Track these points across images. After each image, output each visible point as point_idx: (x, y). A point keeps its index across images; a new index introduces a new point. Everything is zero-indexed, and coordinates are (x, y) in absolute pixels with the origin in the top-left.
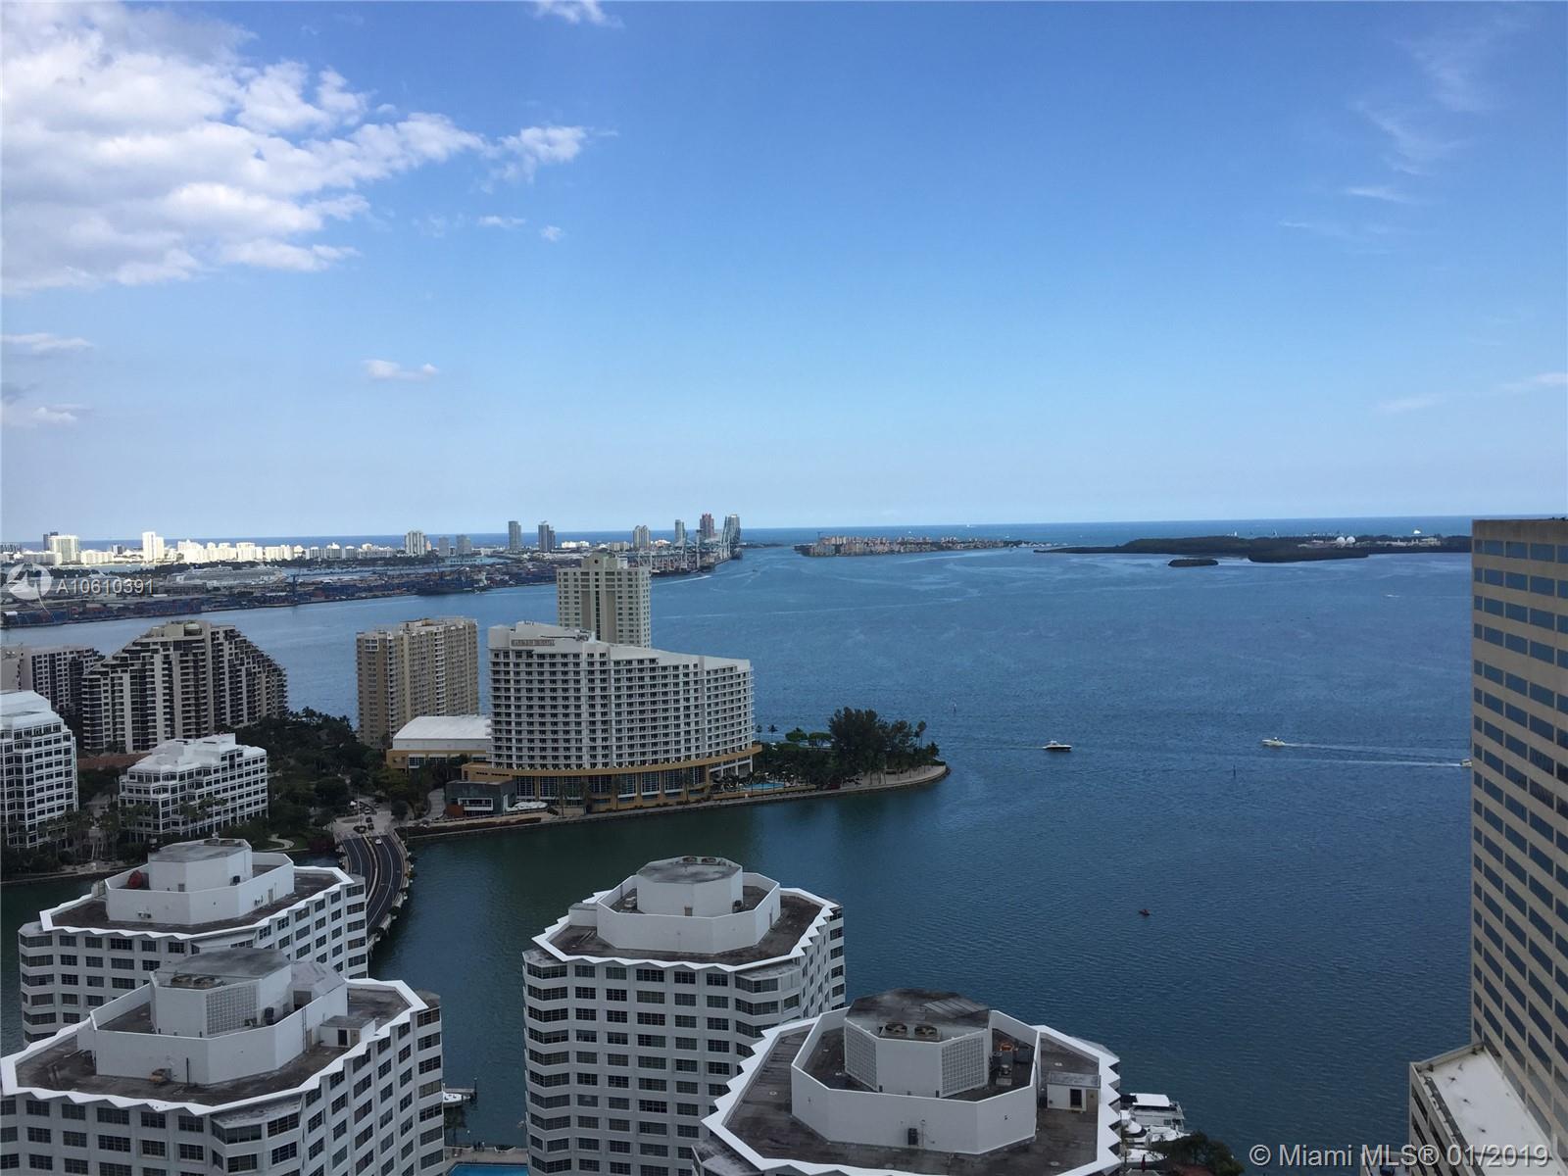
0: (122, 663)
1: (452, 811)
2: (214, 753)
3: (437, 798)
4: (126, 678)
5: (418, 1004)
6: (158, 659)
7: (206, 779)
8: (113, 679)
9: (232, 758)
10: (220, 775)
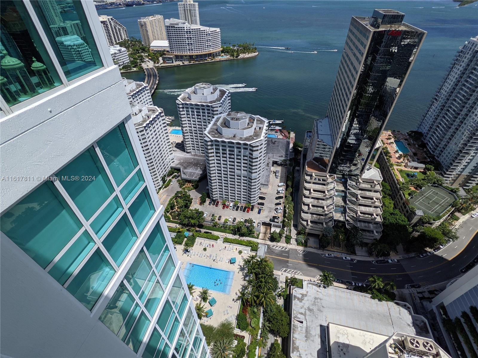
1: (164, 62)
2: (116, 50)
3: (161, 59)
5: (160, 111)
7: (116, 55)
9: (120, 51)
10: (118, 54)
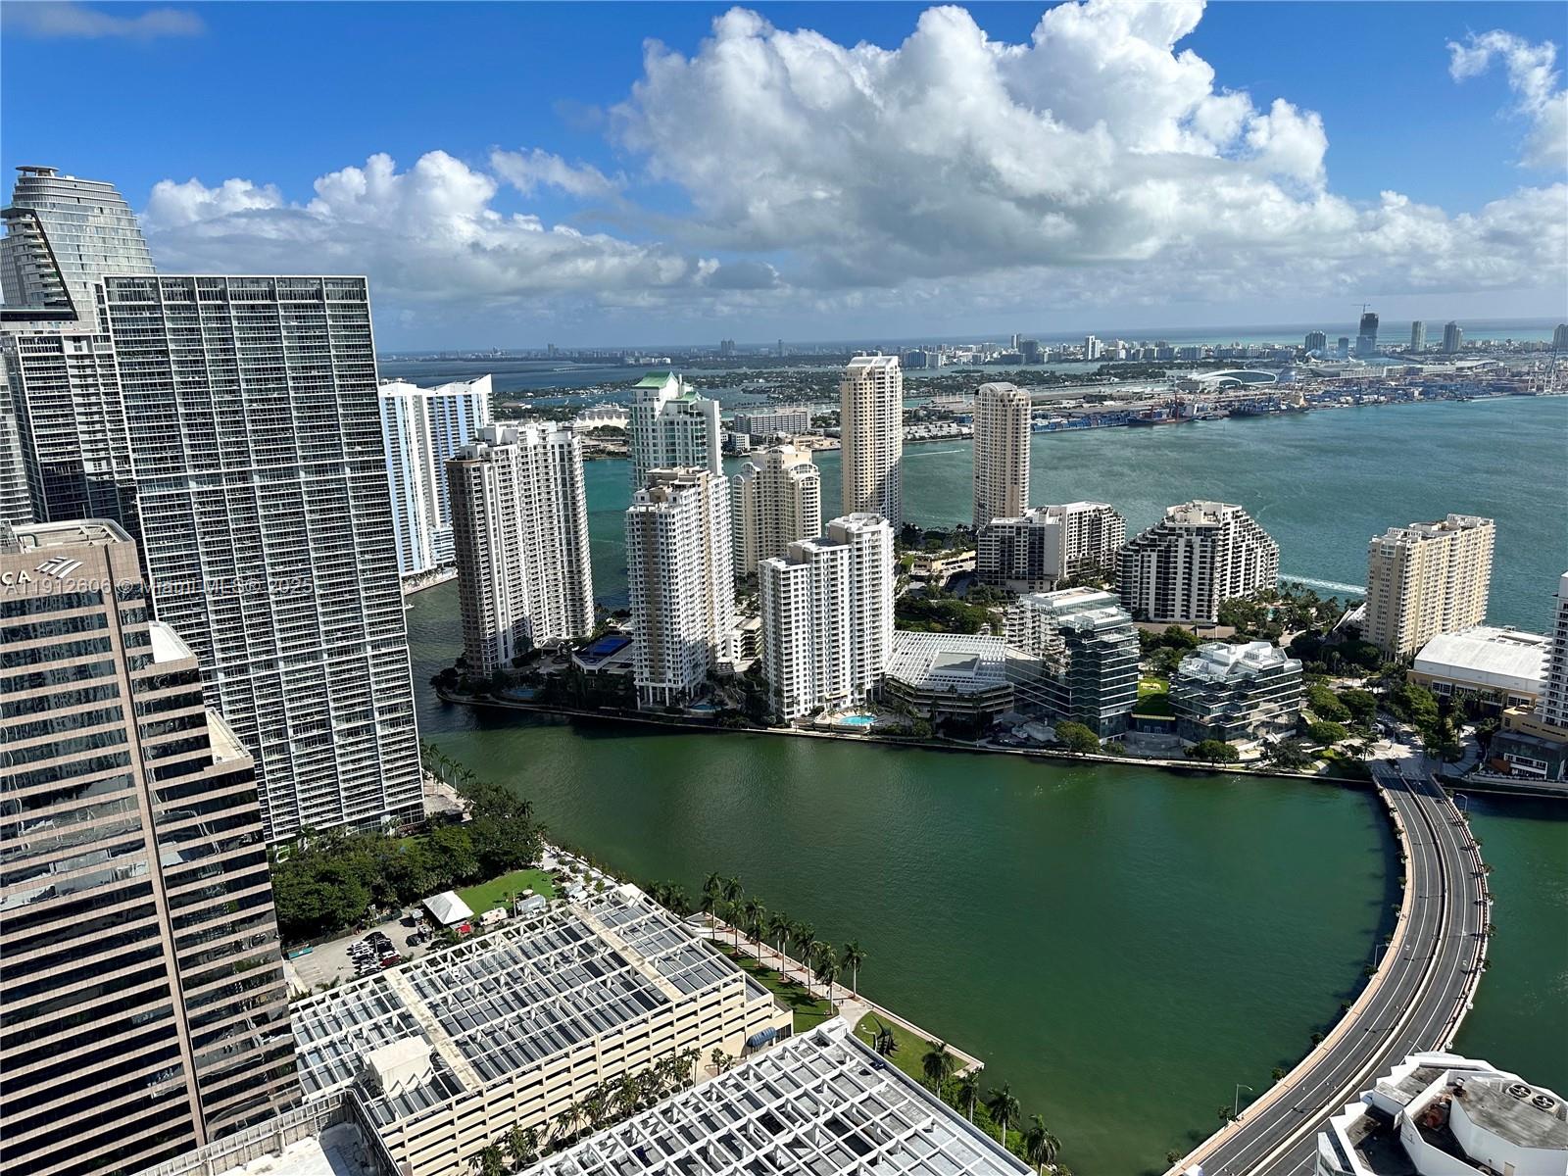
0: (1153, 544)
1: (1496, 764)
4: (1154, 555)
6: (1182, 542)
8: (1143, 556)
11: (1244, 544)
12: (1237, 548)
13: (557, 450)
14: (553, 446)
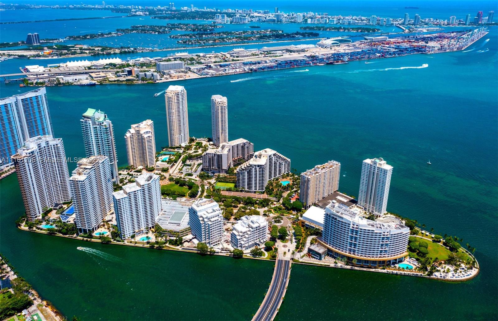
1: (308, 255)
6: (253, 169)
9: (257, 228)
11: (278, 162)
12: (275, 163)
13: (52, 147)
14: (51, 146)
